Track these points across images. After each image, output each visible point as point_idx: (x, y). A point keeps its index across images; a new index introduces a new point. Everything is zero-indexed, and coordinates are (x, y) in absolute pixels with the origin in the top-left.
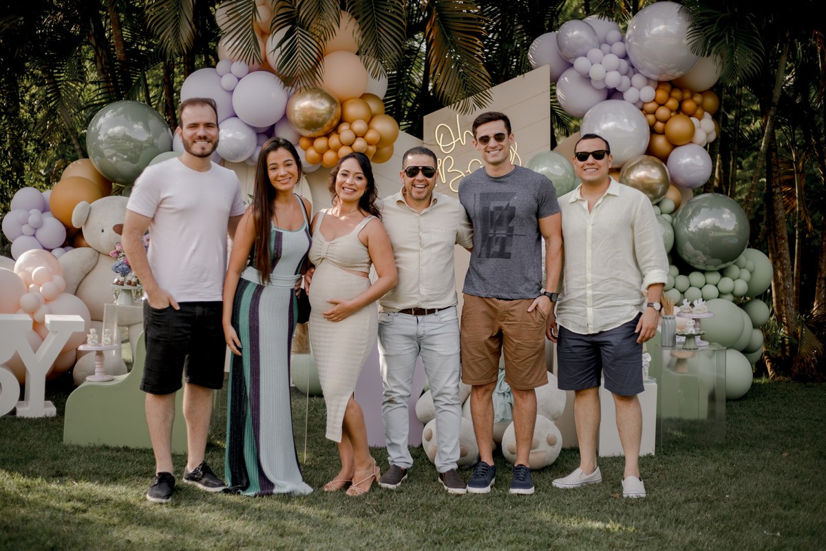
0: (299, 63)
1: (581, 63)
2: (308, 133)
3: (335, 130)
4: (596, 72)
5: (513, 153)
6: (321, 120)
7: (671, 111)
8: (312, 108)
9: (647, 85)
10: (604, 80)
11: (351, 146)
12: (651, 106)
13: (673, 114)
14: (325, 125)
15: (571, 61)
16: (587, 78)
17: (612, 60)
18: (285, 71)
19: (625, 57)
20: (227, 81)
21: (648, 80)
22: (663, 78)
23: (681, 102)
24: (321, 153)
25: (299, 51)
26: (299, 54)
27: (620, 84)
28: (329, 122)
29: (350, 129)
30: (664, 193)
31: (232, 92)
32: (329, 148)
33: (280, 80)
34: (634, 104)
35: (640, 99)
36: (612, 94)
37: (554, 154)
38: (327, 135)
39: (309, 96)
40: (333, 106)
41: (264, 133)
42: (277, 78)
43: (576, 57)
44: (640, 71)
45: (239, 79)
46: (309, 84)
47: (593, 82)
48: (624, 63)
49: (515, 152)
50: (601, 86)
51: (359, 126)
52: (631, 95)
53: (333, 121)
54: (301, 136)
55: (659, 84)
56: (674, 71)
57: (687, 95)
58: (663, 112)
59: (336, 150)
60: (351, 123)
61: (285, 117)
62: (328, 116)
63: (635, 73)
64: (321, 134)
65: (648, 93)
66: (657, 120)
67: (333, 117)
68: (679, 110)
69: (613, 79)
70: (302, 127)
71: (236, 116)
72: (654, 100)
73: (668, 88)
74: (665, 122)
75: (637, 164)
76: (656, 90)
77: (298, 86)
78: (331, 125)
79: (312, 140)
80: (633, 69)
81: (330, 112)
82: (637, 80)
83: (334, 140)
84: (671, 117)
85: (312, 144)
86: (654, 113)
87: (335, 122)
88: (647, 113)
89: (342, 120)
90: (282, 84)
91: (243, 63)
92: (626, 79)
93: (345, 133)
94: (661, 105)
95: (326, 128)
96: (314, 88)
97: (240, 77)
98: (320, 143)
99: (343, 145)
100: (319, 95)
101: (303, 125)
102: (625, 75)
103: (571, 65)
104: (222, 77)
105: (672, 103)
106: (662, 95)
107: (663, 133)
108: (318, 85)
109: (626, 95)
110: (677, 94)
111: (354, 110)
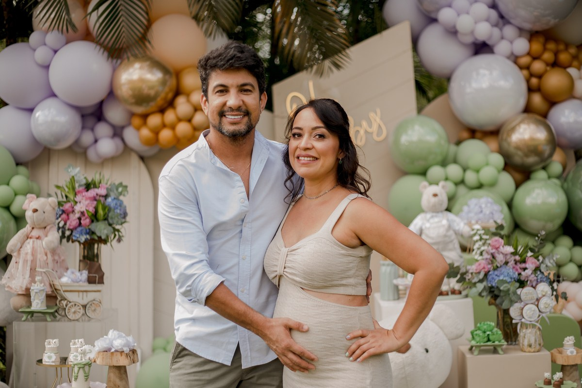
0: (123, 29)
1: (446, 15)
2: (139, 110)
3: (171, 104)
4: (464, 23)
5: (375, 120)
6: (152, 93)
7: (547, 64)
8: (141, 80)
9: (520, 36)
10: (472, 33)
11: (189, 120)
12: (525, 60)
13: (548, 68)
14: (159, 99)
15: (433, 16)
16: (453, 32)
17: (482, 9)
18: (109, 38)
19: (494, 6)
20: (41, 54)
21: (521, 31)
22: (538, 27)
23: (556, 54)
24: (156, 132)
25: (122, 15)
26: (123, 18)
27: (490, 37)
28: (163, 95)
29: (188, 101)
30: (551, 155)
31: (47, 67)
32: (164, 126)
33: (102, 50)
34: (508, 58)
35: (512, 54)
36: (481, 48)
37: (422, 118)
38: (162, 111)
39: (137, 65)
40: (167, 77)
41: (92, 114)
42: (98, 47)
43: (438, 10)
44: (512, 21)
45: (56, 52)
46: (137, 52)
47: (459, 36)
48: (493, 14)
49: (378, 120)
50: (469, 40)
51: (197, 97)
52: (503, 47)
53: (167, 94)
54: (132, 115)
55: (532, 35)
56: (549, 18)
57: (562, 47)
58: (538, 66)
59: (173, 127)
60: (188, 95)
61: (111, 94)
62: (160, 89)
63: (504, 25)
64: (154, 109)
65: (521, 45)
66: (532, 75)
67: (167, 89)
68: (555, 64)
69: (484, 31)
70: (132, 104)
71: (54, 95)
72: (529, 54)
73: (542, 39)
74: (540, 77)
75: (519, 124)
76: (530, 41)
77: (125, 56)
78: (165, 99)
79: (145, 117)
80: (503, 19)
81: (164, 83)
82: (509, 31)
83: (170, 116)
84: (546, 71)
85: (145, 123)
86: (527, 67)
87: (170, 96)
88: (521, 68)
89: (178, 92)
90: (106, 54)
91: (55, 31)
92: (496, 31)
93: (182, 106)
94: (535, 58)
95: (159, 102)
96: (143, 57)
97: (56, 48)
98: (154, 120)
99: (180, 120)
100: (148, 63)
101: (133, 101)
102: (496, 25)
103: (433, 20)
104: (34, 50)
105: (548, 56)
106: (537, 47)
107: (538, 89)
108: (148, 53)
109: (496, 49)
110: (551, 46)
111: (191, 80)
